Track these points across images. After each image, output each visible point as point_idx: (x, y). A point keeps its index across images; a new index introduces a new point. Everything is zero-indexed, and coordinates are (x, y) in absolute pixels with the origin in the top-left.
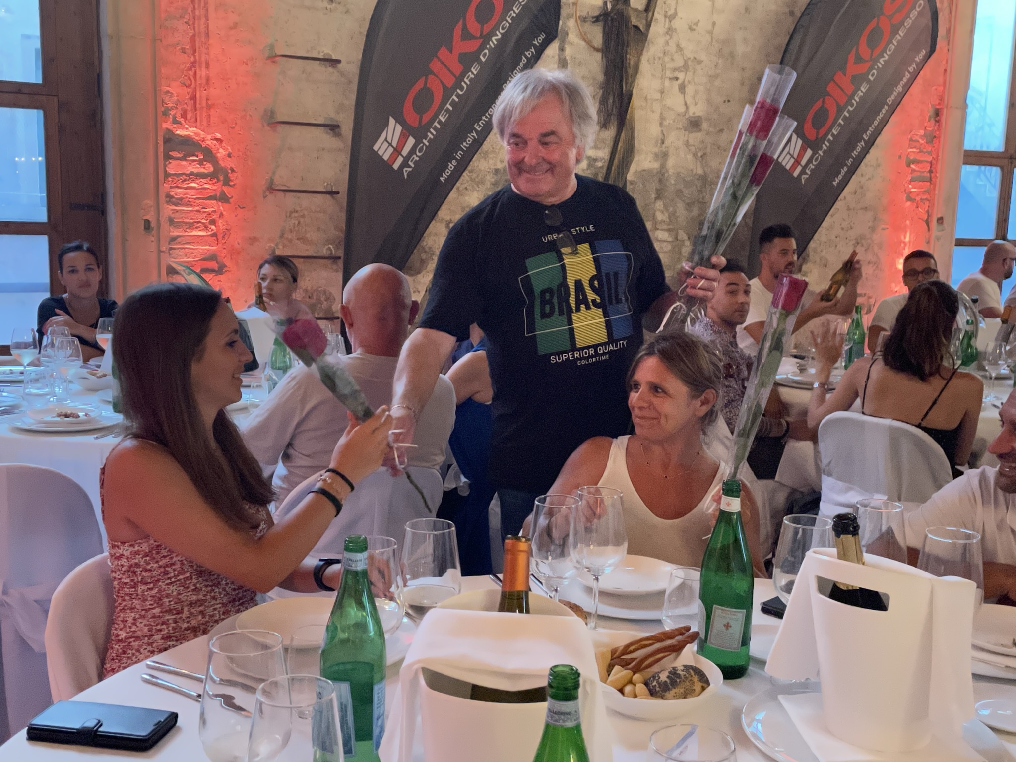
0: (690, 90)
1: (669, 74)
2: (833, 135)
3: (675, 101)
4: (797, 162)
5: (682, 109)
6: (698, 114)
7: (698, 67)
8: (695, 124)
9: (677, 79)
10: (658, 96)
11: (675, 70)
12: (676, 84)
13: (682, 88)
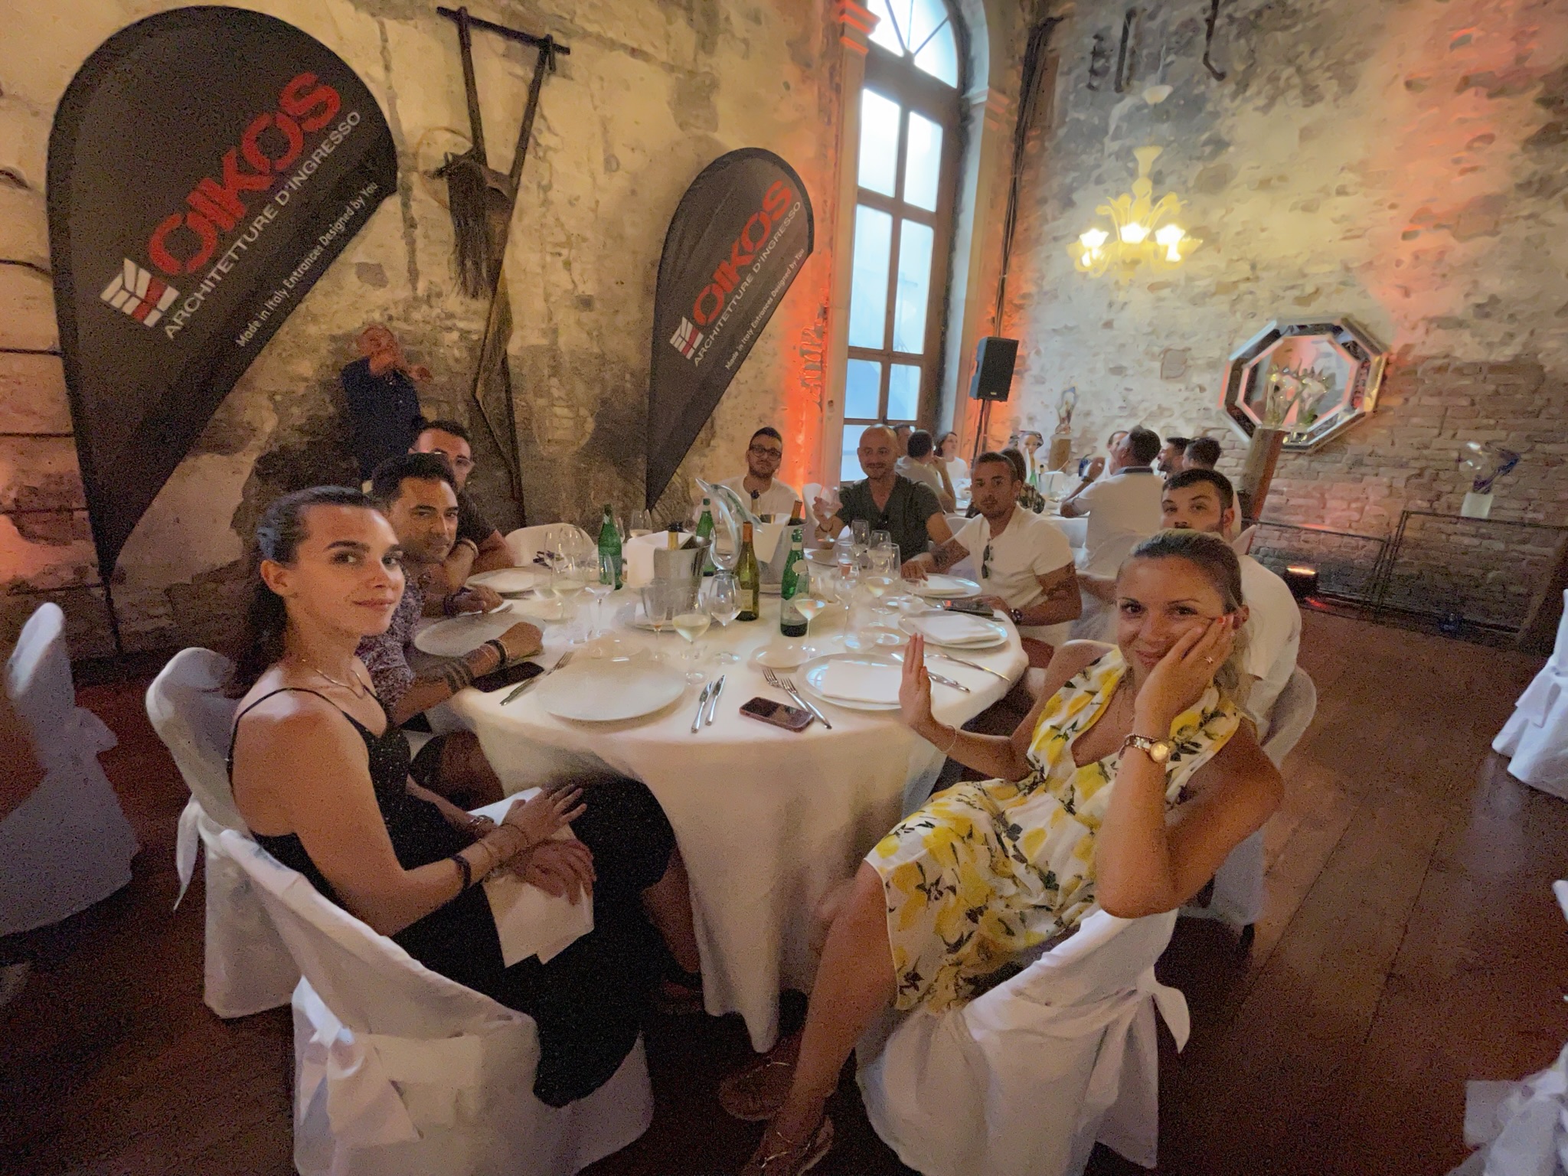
0: (576, 267)
1: (549, 248)
2: (723, 321)
3: (561, 278)
4: (690, 345)
5: (570, 287)
6: (588, 293)
7: (584, 245)
8: (586, 303)
9: (560, 255)
10: (539, 270)
11: (557, 245)
12: (559, 260)
13: (567, 265)
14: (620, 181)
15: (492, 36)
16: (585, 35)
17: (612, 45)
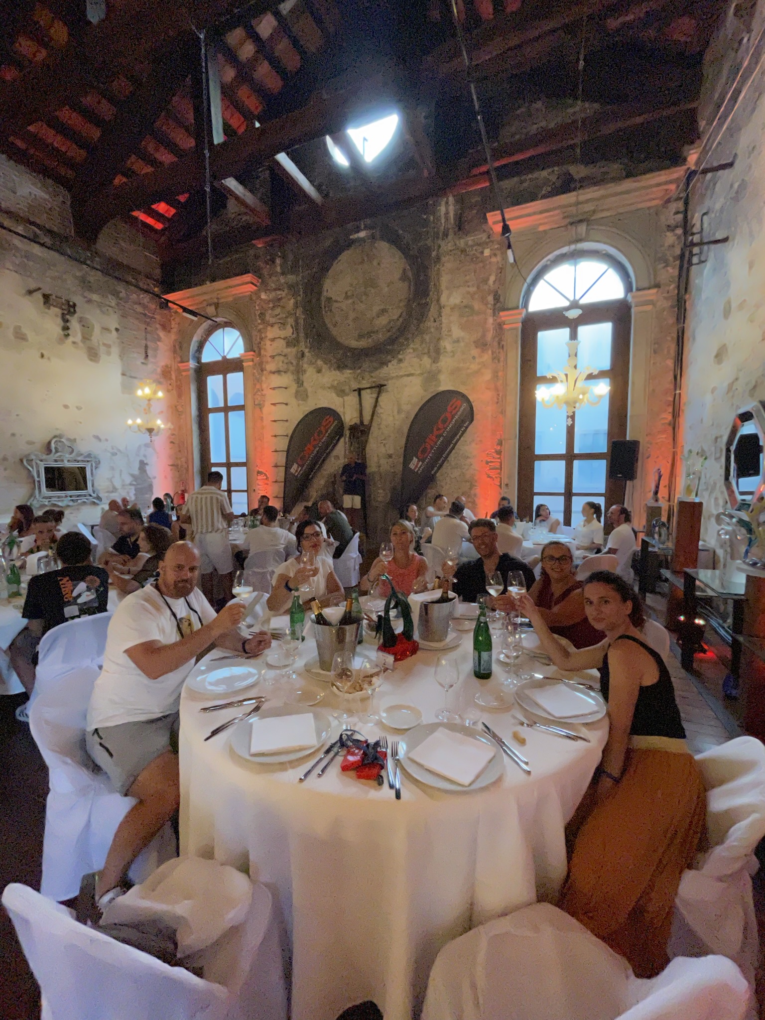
1: (379, 442)
3: (382, 450)
4: (416, 467)
5: (385, 452)
6: (390, 453)
7: (390, 438)
8: (390, 456)
9: (382, 443)
10: (376, 449)
11: (381, 440)
13: (385, 445)
14: (403, 415)
15: (368, 391)
16: (393, 378)
17: (402, 376)
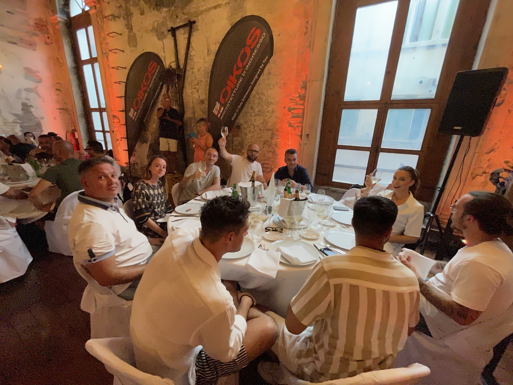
0: (200, 91)
1: (193, 87)
2: (230, 101)
3: (196, 95)
4: (219, 112)
5: (198, 98)
6: (203, 99)
7: (201, 83)
9: (196, 88)
10: (191, 95)
11: (195, 85)
12: (196, 90)
16: (202, 12)
17: (210, 9)
